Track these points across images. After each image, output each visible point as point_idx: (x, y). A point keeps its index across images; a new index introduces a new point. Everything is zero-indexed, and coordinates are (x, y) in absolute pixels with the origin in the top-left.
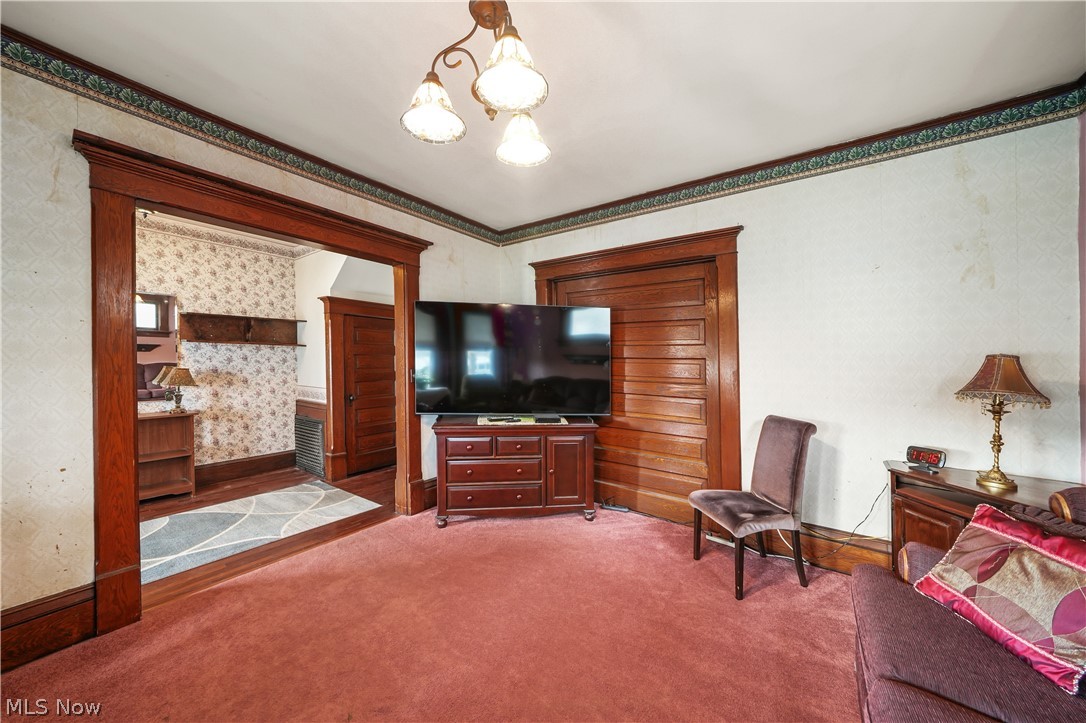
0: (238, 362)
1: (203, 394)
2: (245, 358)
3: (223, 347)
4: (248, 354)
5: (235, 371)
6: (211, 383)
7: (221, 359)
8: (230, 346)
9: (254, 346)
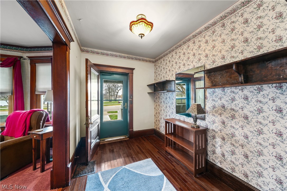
0: (240, 102)
1: (216, 121)
2: (246, 98)
3: (228, 90)
4: (249, 94)
5: (238, 108)
6: (220, 114)
7: (227, 99)
8: (233, 89)
9: (255, 87)
